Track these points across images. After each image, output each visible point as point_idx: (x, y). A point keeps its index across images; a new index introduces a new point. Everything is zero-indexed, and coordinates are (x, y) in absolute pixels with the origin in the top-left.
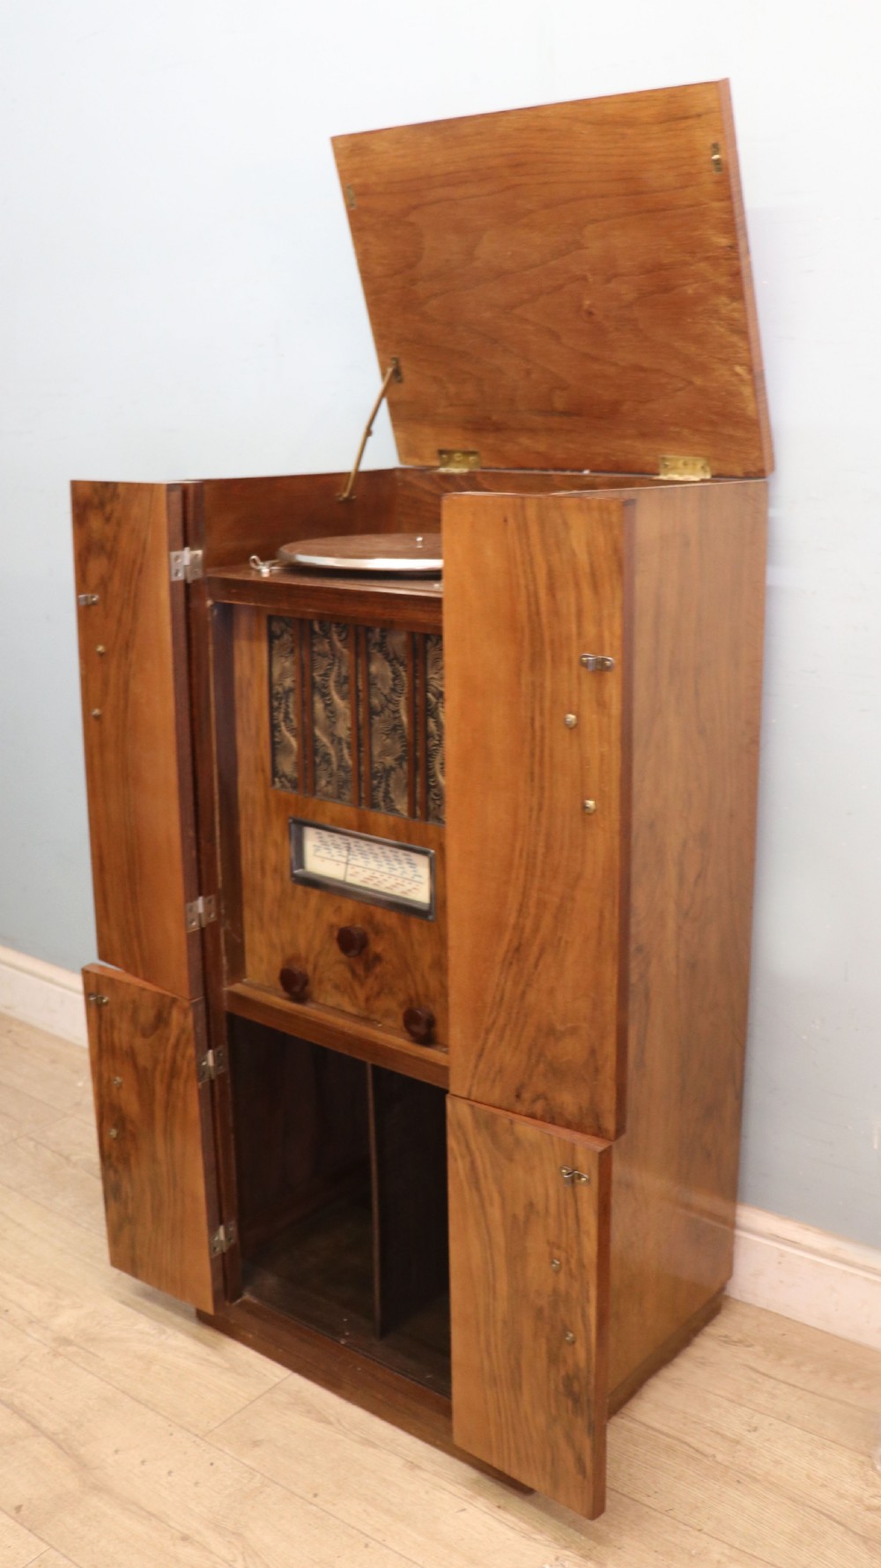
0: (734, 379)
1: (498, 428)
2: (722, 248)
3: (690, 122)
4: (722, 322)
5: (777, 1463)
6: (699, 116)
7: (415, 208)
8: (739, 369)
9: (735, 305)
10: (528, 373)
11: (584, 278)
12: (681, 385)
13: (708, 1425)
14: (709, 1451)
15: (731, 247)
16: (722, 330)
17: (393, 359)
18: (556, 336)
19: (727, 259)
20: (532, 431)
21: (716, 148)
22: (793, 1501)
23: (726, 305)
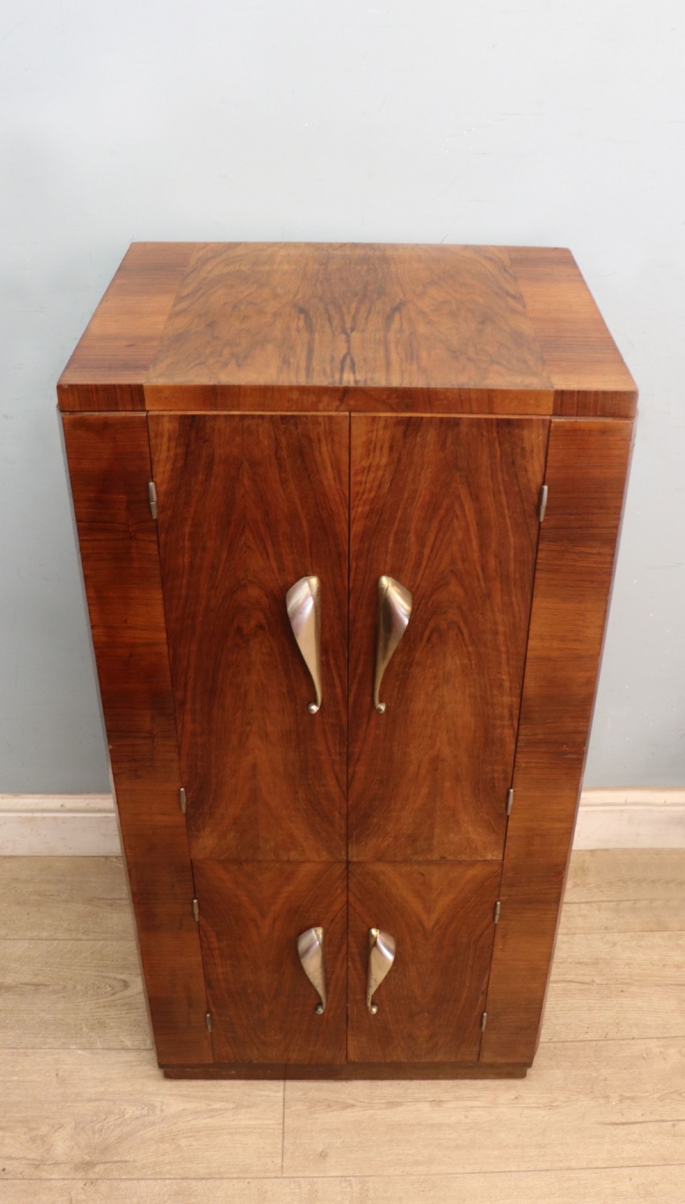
5: (628, 964)
13: (571, 960)
14: (587, 979)
22: (660, 986)
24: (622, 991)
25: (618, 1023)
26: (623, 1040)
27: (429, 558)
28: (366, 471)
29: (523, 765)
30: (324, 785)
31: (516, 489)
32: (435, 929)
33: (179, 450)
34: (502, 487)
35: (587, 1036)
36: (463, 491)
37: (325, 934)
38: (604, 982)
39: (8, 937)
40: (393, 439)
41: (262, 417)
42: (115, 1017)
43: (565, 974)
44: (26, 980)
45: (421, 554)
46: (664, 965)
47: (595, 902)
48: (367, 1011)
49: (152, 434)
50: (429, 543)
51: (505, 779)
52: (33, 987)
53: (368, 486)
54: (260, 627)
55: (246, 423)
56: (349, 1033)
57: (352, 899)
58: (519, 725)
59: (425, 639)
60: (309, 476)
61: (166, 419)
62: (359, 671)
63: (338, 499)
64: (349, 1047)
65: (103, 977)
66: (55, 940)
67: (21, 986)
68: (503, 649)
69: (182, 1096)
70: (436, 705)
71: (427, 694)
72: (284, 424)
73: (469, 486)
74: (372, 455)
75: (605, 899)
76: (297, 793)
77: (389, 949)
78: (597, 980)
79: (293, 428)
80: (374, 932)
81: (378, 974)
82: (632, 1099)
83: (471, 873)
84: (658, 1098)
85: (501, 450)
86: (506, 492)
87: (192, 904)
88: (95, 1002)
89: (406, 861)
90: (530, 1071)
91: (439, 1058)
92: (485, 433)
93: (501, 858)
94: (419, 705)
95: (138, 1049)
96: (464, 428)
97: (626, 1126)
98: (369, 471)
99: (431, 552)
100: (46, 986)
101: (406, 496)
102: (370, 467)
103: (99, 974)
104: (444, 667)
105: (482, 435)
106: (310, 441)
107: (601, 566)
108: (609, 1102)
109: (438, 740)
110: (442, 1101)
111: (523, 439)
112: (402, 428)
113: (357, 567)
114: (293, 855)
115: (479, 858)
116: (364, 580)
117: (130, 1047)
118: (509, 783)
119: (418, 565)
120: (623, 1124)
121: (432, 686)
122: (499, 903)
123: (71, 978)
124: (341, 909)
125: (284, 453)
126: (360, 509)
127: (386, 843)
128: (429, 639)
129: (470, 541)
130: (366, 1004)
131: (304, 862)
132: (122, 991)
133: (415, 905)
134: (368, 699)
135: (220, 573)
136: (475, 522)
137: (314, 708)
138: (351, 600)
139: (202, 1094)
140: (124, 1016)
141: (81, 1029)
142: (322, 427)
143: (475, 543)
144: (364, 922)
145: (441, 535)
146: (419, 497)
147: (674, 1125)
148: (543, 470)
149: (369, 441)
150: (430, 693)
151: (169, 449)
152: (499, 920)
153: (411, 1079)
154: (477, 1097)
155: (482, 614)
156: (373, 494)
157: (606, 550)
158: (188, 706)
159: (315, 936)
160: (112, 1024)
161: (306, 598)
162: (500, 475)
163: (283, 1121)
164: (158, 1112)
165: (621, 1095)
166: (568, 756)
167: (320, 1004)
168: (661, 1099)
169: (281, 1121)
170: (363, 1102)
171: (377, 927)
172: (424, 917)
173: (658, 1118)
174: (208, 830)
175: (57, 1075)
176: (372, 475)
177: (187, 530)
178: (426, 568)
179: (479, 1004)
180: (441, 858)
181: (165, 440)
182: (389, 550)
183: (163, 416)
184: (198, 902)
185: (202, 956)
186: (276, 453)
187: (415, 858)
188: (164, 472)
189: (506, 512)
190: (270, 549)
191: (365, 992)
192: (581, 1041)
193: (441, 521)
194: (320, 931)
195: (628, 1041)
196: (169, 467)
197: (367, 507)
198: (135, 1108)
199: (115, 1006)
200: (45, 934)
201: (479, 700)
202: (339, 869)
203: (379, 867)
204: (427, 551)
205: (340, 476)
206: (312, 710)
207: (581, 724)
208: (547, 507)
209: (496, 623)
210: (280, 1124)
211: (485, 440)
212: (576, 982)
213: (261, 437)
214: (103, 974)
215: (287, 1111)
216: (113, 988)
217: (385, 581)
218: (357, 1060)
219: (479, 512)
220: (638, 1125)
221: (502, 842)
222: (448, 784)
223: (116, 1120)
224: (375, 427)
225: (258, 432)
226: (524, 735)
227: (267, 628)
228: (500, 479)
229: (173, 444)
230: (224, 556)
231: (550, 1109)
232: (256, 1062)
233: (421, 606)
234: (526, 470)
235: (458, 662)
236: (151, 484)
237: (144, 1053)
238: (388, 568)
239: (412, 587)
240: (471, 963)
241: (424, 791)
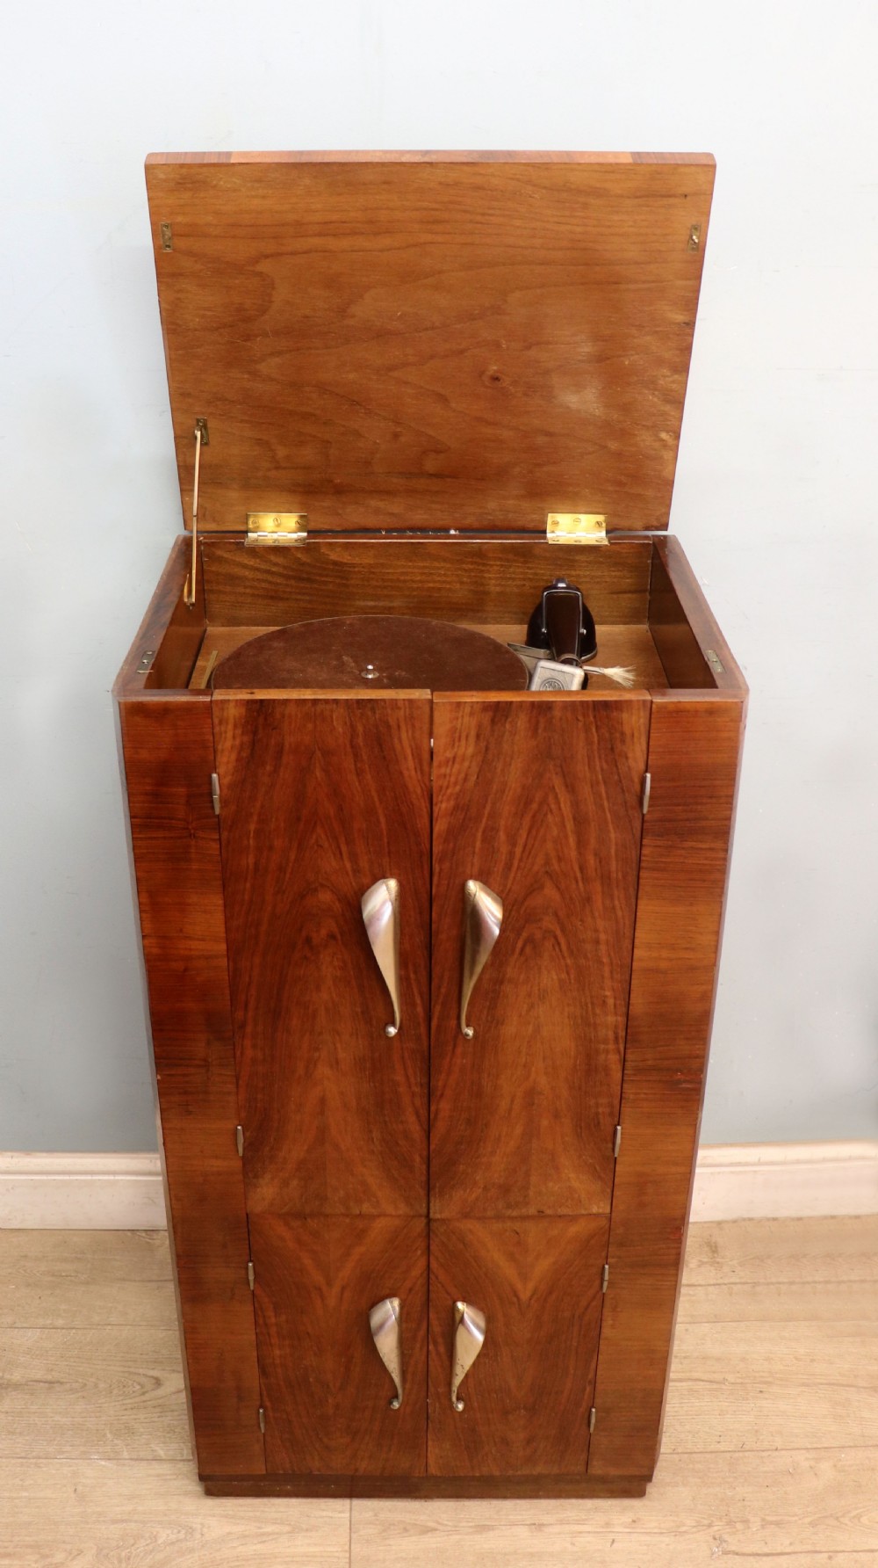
0: (657, 445)
1: (339, 491)
2: (679, 324)
3: (672, 201)
4: (656, 393)
5: (767, 1360)
6: (686, 196)
7: (267, 257)
8: (664, 435)
9: (676, 377)
10: (396, 436)
11: (498, 345)
12: (591, 450)
14: (717, 1377)
15: (687, 324)
16: (655, 400)
17: (198, 421)
18: (443, 399)
19: (678, 335)
20: (389, 493)
21: (696, 228)
22: (808, 1386)
23: (664, 376)
24: (761, 1392)
25: (757, 1431)
26: (763, 1451)
27: (521, 860)
28: (450, 763)
29: (632, 1097)
30: (402, 1122)
31: (616, 777)
32: (532, 1301)
33: (246, 739)
34: (600, 777)
35: (718, 1446)
36: (557, 782)
37: (402, 1307)
38: (739, 1381)
39: (16, 1325)
40: (480, 726)
41: (336, 701)
42: (146, 1420)
43: (691, 1371)
44: (38, 1376)
45: (511, 854)
46: (812, 1361)
47: (725, 1284)
48: (452, 1407)
49: (216, 721)
50: (521, 841)
51: (611, 1114)
52: (47, 1385)
53: (453, 779)
54: (332, 936)
55: (319, 707)
56: (429, 1437)
57: (434, 1265)
58: (625, 1049)
59: (518, 950)
60: (388, 766)
61: (232, 705)
62: (443, 990)
63: (419, 791)
64: (429, 1455)
65: (130, 1373)
66: (73, 1328)
67: (31, 1383)
68: (605, 960)
69: (226, 1516)
70: (531, 1028)
71: (520, 1016)
72: (360, 709)
73: (564, 776)
74: (457, 744)
75: (738, 1281)
76: (371, 1131)
77: (478, 1327)
78: (731, 1378)
79: (369, 713)
80: (460, 1306)
81: (466, 1356)
82: (778, 1524)
83: (573, 1230)
84: (810, 1523)
85: (598, 736)
86: (605, 782)
87: (247, 1268)
88: (121, 1403)
89: (499, 1217)
90: (650, 1488)
91: (539, 1469)
92: (580, 718)
93: (608, 1211)
94: (510, 1029)
95: (173, 1460)
96: (557, 713)
97: (770, 1558)
98: (453, 763)
99: (523, 851)
100: (62, 1383)
101: (495, 787)
102: (454, 758)
103: (126, 1369)
104: (539, 983)
105: (578, 720)
106: (389, 727)
107: (714, 862)
108: (749, 1528)
109: (533, 1069)
110: (543, 1525)
111: (622, 724)
112: (489, 715)
113: (441, 869)
114: (366, 1208)
115: (583, 1212)
116: (448, 884)
117: (164, 1457)
118: (616, 1119)
119: (508, 867)
120: (767, 1555)
121: (525, 1006)
122: (607, 1267)
123: (92, 1374)
124: (421, 1274)
125: (360, 741)
126: (444, 805)
127: (474, 1196)
128: (522, 950)
129: (566, 837)
130: (450, 1399)
131: (379, 1216)
132: (153, 1390)
133: (508, 1271)
134: (453, 1023)
135: (288, 875)
136: (571, 816)
137: (392, 1031)
138: (434, 908)
139: (251, 1514)
140: (156, 1419)
141: (105, 1435)
142: (402, 712)
143: (572, 840)
144: (448, 1293)
145: (534, 832)
146: (509, 791)
147: (830, 1558)
148: (645, 756)
149: (453, 730)
150: (523, 1013)
151: (234, 737)
152: (608, 1287)
153: (505, 1497)
154: (586, 1520)
155: (582, 920)
156: (458, 788)
157: (719, 845)
158: (249, 1029)
159: (390, 1310)
160: (142, 1430)
161: (384, 903)
162: (598, 763)
163: (350, 1548)
164: (198, 1536)
165: (763, 1520)
166: (684, 1086)
167: (396, 1397)
168: (813, 1524)
169: (347, 1548)
170: (447, 1525)
171: (464, 1300)
172: (519, 1286)
173: (810, 1548)
174: (268, 1176)
175: (75, 1490)
176: (457, 766)
177: (252, 827)
178: (518, 869)
179: (586, 1397)
180: (539, 1212)
181: (230, 727)
182: (477, 850)
183: (229, 700)
184: (254, 1266)
185: (256, 1334)
186: (351, 742)
187: (509, 1212)
188: (228, 763)
189: (606, 804)
190: (344, 848)
191: (449, 1384)
192: (711, 1452)
193: (534, 816)
194: (396, 1302)
195: (769, 1453)
196: (234, 756)
197: (452, 803)
198: (169, 1532)
199: (145, 1408)
200: (60, 1322)
201: (580, 1021)
202: (420, 1224)
203: (467, 1225)
204: (518, 850)
205: (421, 765)
206: (388, 1033)
207: (697, 1047)
208: (651, 797)
209: (596, 931)
210: (346, 1551)
211: (580, 724)
212: (703, 1381)
213: (335, 723)
214: (132, 1370)
215: (354, 1536)
216: (142, 1386)
217: (473, 886)
218: (439, 1474)
219: (576, 804)
220: (786, 1556)
221: (609, 1191)
222: (545, 1123)
223: (147, 1545)
224: (461, 714)
225: (332, 717)
226: (632, 1061)
227: (339, 937)
228: (598, 768)
229: (239, 731)
230: (293, 856)
231: (676, 1535)
232: (317, 1473)
233: (513, 913)
234: (627, 758)
235: (555, 977)
236: (215, 776)
237: (180, 1465)
238: (475, 870)
239: (502, 891)
240: (575, 1344)
241: (519, 1130)
